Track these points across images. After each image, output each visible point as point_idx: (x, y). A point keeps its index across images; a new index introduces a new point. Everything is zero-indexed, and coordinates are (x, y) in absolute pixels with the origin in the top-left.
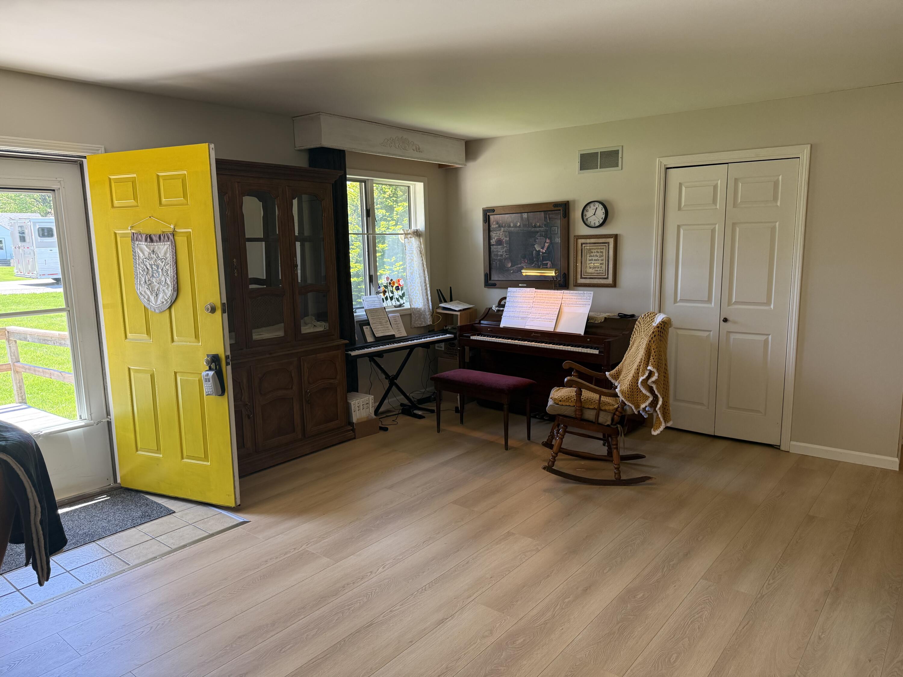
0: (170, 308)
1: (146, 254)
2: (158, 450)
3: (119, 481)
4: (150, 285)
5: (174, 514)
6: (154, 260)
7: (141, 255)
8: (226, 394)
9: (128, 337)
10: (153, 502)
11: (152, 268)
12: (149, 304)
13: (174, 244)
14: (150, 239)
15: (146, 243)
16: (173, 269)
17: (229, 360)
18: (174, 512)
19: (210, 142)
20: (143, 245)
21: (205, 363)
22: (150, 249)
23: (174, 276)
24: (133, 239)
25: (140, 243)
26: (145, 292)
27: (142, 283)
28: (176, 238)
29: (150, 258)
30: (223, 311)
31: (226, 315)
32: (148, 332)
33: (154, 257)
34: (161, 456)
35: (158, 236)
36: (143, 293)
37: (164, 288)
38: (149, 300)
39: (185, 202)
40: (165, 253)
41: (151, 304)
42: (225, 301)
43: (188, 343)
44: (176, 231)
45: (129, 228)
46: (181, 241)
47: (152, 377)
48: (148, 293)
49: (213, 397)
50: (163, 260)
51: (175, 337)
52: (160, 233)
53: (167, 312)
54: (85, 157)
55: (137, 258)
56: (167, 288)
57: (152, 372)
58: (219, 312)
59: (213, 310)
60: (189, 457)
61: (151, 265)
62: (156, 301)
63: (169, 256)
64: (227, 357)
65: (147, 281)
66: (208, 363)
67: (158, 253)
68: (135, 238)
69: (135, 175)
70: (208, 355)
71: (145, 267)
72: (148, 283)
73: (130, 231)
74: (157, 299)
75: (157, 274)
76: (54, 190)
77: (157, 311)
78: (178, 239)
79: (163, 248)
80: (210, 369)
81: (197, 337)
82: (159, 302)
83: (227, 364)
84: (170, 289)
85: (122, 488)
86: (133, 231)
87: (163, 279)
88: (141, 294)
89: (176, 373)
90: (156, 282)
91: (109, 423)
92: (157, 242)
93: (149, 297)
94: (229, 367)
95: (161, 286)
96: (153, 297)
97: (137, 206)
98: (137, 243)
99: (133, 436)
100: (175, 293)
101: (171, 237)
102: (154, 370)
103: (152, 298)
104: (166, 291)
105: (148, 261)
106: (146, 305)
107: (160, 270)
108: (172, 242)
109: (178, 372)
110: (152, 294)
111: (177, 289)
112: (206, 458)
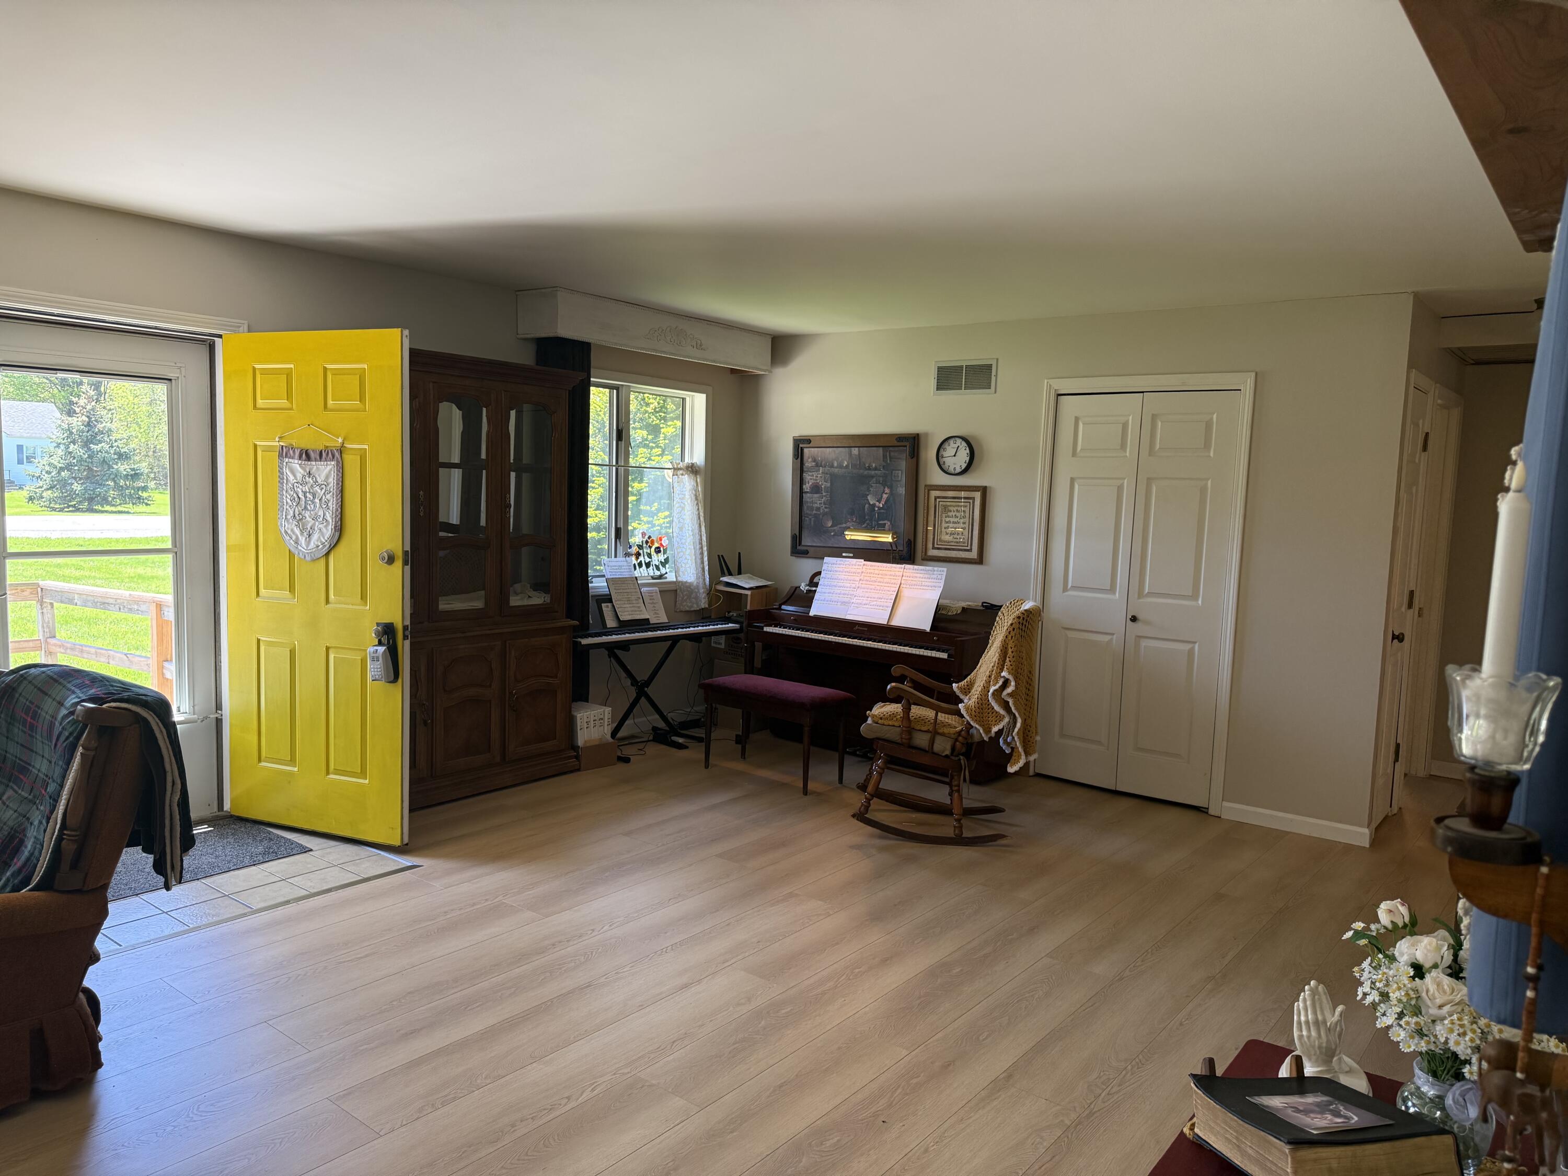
0: (327, 554)
1: (299, 476)
2: (292, 761)
3: (227, 806)
4: (300, 520)
5: (311, 853)
6: (309, 485)
7: (291, 477)
8: (400, 680)
9: (260, 594)
10: (278, 836)
11: (306, 497)
12: (297, 548)
13: (341, 465)
14: (306, 455)
15: (300, 462)
16: (337, 500)
17: (408, 633)
18: (311, 850)
19: (402, 326)
20: (296, 464)
21: (374, 635)
22: (305, 471)
23: (337, 510)
24: (281, 455)
25: (290, 460)
26: (292, 530)
27: (289, 517)
28: (344, 456)
29: (303, 483)
30: (405, 563)
31: (408, 568)
32: (292, 589)
33: (309, 482)
34: (296, 769)
35: (318, 452)
36: (289, 532)
37: (321, 526)
38: (297, 542)
39: (362, 406)
40: (327, 477)
41: (300, 548)
42: (408, 548)
43: (351, 607)
44: (345, 447)
45: (277, 439)
46: (351, 461)
47: (292, 653)
48: (297, 531)
49: (382, 684)
50: (323, 486)
51: (332, 596)
52: (321, 447)
53: (323, 561)
54: (220, 336)
55: (285, 481)
56: (326, 527)
57: (293, 646)
58: (398, 564)
59: (391, 560)
60: (338, 772)
61: (305, 493)
62: (308, 543)
63: (332, 481)
64: (405, 628)
65: (296, 515)
66: (378, 634)
67: (317, 476)
68: (284, 453)
69: (292, 366)
70: (378, 624)
71: (295, 495)
72: (298, 518)
73: (277, 444)
74: (310, 541)
75: (312, 506)
76: (170, 380)
77: (308, 558)
78: (347, 458)
79: (325, 470)
80: (380, 643)
81: (363, 597)
82: (312, 545)
83: (405, 637)
84: (330, 527)
85: (232, 816)
86: (282, 444)
87: (321, 513)
88: (286, 532)
89: (328, 649)
90: (310, 517)
91: (219, 722)
92: (316, 460)
93: (297, 538)
94: (407, 643)
95: (317, 523)
96: (304, 538)
97: (291, 409)
98: (287, 460)
99: (256, 738)
100: (337, 534)
101: (337, 455)
102: (296, 643)
103: (302, 540)
104: (324, 530)
105: (301, 487)
106: (292, 549)
107: (317, 501)
108: (338, 462)
109: (332, 647)
110: (302, 533)
111: (340, 529)
112: (363, 774)
